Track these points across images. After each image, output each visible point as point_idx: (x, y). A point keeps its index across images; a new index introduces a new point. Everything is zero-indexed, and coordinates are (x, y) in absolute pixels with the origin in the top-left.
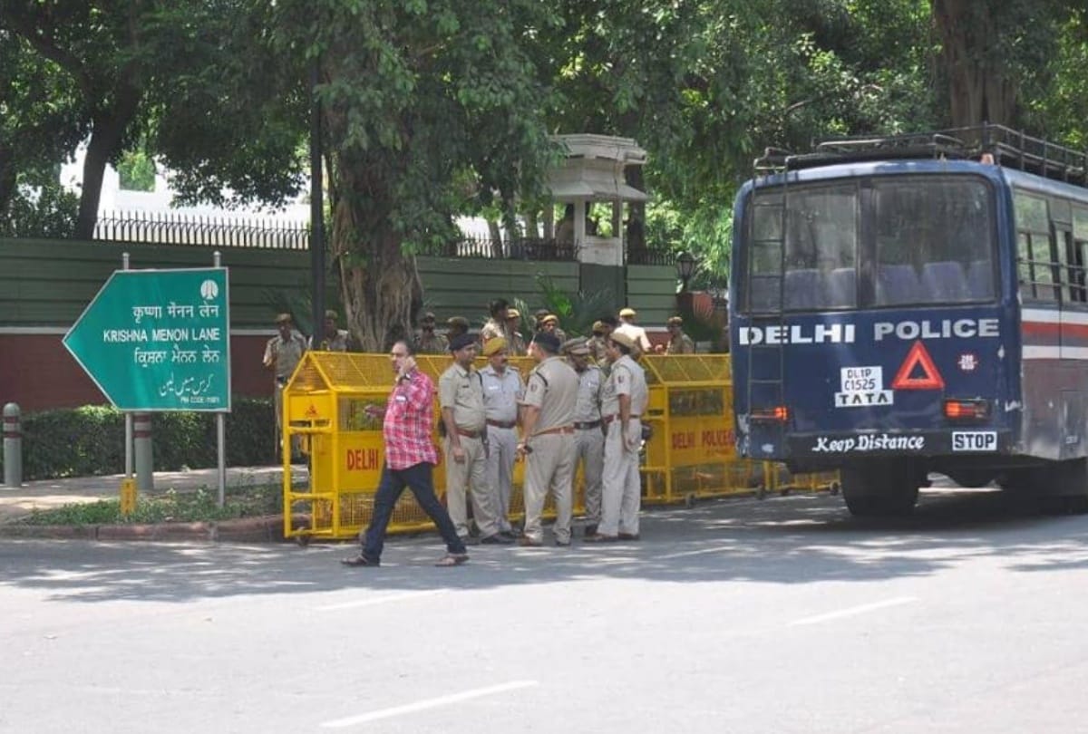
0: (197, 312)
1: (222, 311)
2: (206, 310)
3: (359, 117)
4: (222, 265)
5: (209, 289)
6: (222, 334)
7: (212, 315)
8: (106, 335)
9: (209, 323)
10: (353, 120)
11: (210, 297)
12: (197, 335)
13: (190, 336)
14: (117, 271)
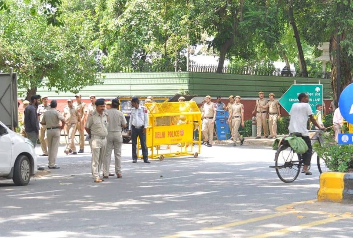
0: (314, 94)
1: (321, 94)
2: (317, 94)
3: (351, 49)
4: (321, 83)
5: (318, 89)
6: (321, 100)
7: (318, 95)
8: (290, 100)
9: (317, 97)
10: (350, 50)
11: (318, 91)
12: (314, 100)
13: (312, 100)
14: (293, 85)
